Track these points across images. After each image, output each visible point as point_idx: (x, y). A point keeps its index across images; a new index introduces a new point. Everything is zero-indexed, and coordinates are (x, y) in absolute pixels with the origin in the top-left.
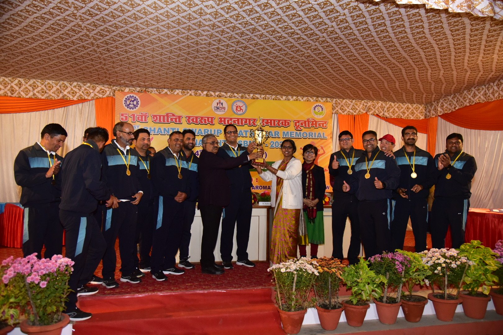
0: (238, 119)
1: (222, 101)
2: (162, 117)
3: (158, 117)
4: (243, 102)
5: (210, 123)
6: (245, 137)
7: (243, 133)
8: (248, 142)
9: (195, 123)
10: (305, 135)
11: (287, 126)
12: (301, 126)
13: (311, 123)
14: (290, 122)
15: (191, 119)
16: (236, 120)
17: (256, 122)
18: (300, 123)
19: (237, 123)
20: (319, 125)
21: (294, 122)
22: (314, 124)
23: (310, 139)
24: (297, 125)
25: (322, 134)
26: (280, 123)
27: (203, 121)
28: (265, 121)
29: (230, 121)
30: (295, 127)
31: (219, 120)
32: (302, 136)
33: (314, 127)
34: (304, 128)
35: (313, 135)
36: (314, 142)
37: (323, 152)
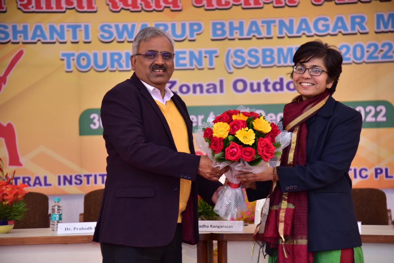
5: (171, 6)
6: (267, 38)
7: (261, 29)
8: (276, 52)
9: (130, 8)
19: (242, 1)
27: (152, 1)
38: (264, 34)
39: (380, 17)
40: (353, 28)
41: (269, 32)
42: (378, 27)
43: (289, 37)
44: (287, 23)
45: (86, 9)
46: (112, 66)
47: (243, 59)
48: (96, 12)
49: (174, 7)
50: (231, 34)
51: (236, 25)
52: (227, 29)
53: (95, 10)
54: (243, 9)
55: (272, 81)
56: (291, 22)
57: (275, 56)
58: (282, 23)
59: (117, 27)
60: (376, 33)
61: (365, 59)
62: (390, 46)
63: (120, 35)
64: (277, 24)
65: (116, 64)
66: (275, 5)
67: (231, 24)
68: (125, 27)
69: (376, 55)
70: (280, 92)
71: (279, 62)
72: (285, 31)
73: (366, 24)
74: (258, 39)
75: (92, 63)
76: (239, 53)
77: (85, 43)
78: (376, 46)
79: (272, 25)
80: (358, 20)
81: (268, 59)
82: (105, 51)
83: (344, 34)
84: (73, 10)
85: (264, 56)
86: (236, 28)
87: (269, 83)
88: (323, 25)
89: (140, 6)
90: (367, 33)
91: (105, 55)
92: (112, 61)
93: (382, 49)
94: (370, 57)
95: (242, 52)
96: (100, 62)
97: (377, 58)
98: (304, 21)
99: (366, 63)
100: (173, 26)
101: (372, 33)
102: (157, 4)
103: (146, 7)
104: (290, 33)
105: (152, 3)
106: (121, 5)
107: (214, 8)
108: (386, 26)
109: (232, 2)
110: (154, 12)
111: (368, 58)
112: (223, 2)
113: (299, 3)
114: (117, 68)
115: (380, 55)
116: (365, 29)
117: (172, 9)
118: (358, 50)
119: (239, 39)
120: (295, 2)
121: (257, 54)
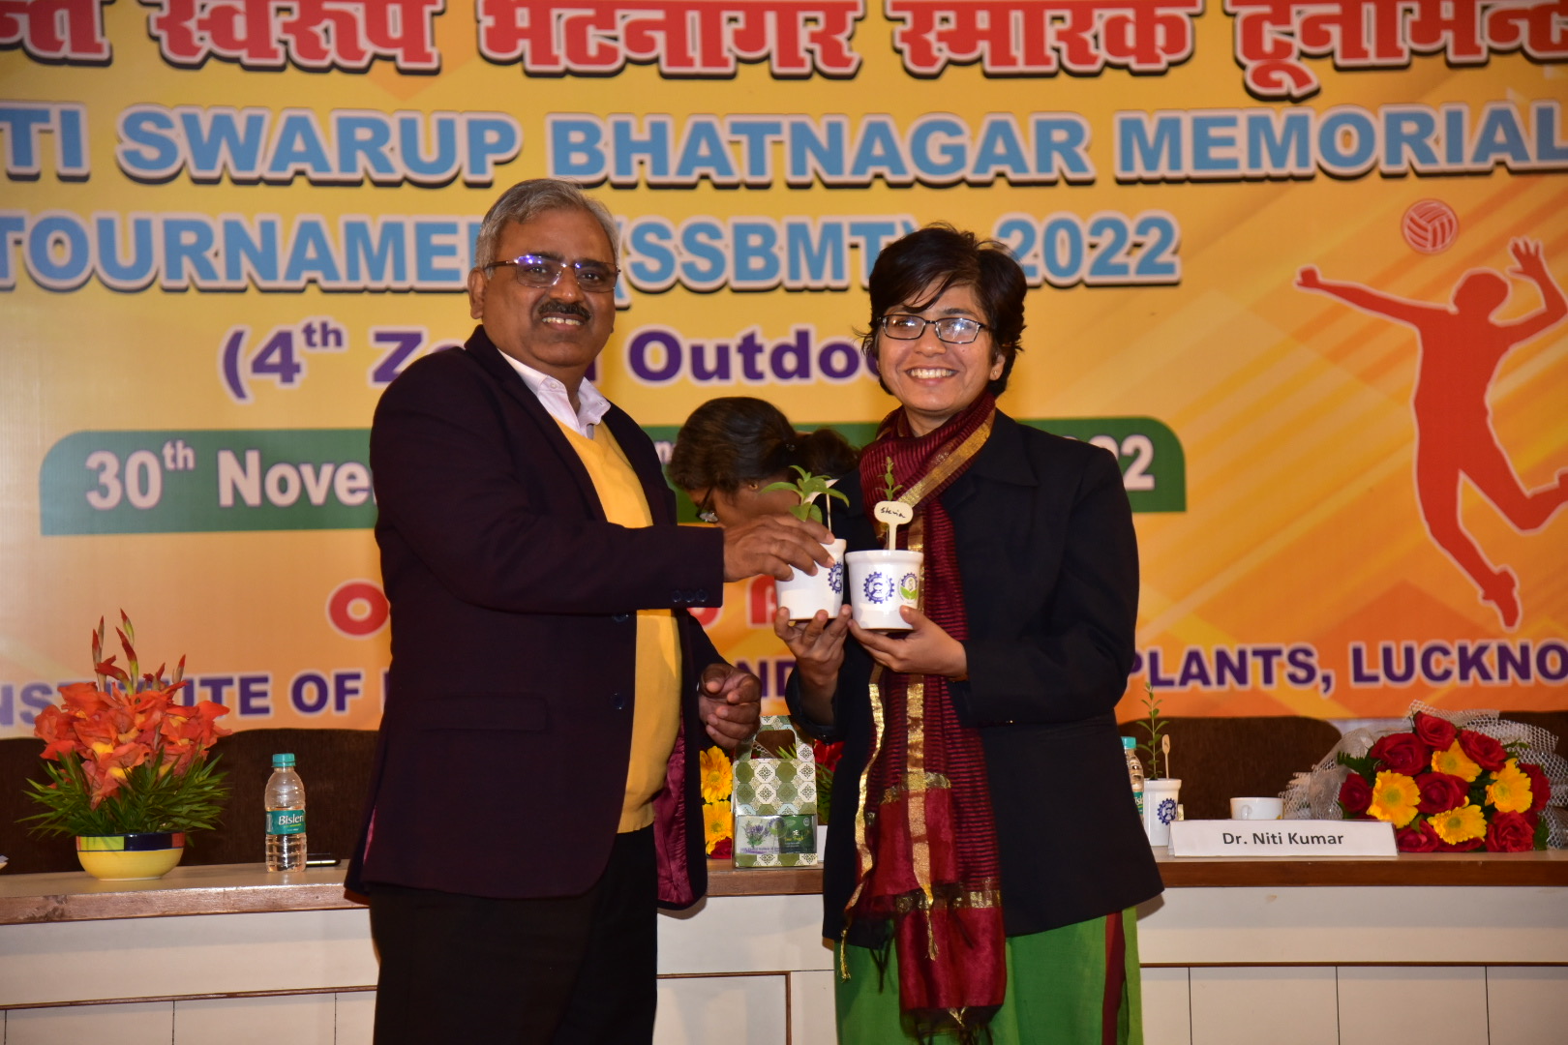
0: (675, 11)
5: (399, 53)
6: (751, 187)
7: (728, 150)
8: (782, 239)
9: (243, 54)
10: (1347, 145)
11: (1165, 58)
12: (1303, 55)
13: (1410, 18)
14: (1192, 16)
15: (206, 15)
16: (654, 25)
17: (850, 38)
18: (1296, 25)
19: (661, 49)
20: (1494, 36)
21: (1229, 20)
22: (1447, 25)
23: (1402, 176)
24: (1268, 46)
25: (1527, 128)
26: (1088, 36)
27: (325, 33)
28: (945, 20)
29: (591, 30)
30: (1243, 67)
31: (488, 21)
32: (1315, 154)
33: (1440, 59)
34: (1338, 69)
35: (1437, 141)
36: (1444, 213)
37: (1541, 306)
38: (741, 172)
39: (1131, 129)
40: (1044, 164)
41: (757, 163)
42: (1127, 163)
43: (829, 186)
44: (822, 135)
45: (66, 51)
46: (174, 271)
47: (666, 259)
48: (107, 63)
49: (407, 59)
50: (623, 166)
51: (640, 133)
52: (607, 146)
53: (104, 56)
54: (665, 76)
55: (768, 343)
56: (835, 130)
57: (781, 250)
58: (802, 136)
59: (191, 122)
60: (1121, 182)
61: (1084, 272)
62: (1166, 229)
63: (205, 154)
64: (786, 135)
65: (187, 265)
66: (778, 70)
67: (622, 130)
68: (222, 124)
69: (1119, 258)
70: (795, 381)
71: (794, 273)
72: (812, 162)
73: (1087, 149)
74: (718, 187)
75: (94, 259)
76: (651, 238)
77: (63, 179)
78: (1119, 229)
79: (769, 139)
80: (1059, 136)
81: (756, 263)
82: (143, 215)
83: (1014, 184)
84: (18, 53)
85: (742, 252)
86: (641, 147)
87: (760, 349)
88: (945, 150)
89: (281, 49)
90: (1089, 183)
91: (142, 228)
92: (174, 251)
93: (1139, 239)
94: (1100, 266)
95: (663, 232)
96: (126, 255)
97: (1123, 269)
98: (877, 131)
99: (1089, 286)
100: (409, 128)
101: (1105, 185)
102: (347, 45)
103: (302, 52)
104: (830, 172)
105: (328, 41)
106: (206, 43)
107: (559, 68)
108: (1151, 162)
109: (623, 51)
110: (335, 73)
111: (1094, 271)
112: (592, 51)
113: (860, 64)
114: (191, 279)
115: (1133, 261)
116: (1083, 168)
117: (403, 65)
118: (1063, 241)
119: (652, 186)
120: (847, 62)
121: (717, 244)
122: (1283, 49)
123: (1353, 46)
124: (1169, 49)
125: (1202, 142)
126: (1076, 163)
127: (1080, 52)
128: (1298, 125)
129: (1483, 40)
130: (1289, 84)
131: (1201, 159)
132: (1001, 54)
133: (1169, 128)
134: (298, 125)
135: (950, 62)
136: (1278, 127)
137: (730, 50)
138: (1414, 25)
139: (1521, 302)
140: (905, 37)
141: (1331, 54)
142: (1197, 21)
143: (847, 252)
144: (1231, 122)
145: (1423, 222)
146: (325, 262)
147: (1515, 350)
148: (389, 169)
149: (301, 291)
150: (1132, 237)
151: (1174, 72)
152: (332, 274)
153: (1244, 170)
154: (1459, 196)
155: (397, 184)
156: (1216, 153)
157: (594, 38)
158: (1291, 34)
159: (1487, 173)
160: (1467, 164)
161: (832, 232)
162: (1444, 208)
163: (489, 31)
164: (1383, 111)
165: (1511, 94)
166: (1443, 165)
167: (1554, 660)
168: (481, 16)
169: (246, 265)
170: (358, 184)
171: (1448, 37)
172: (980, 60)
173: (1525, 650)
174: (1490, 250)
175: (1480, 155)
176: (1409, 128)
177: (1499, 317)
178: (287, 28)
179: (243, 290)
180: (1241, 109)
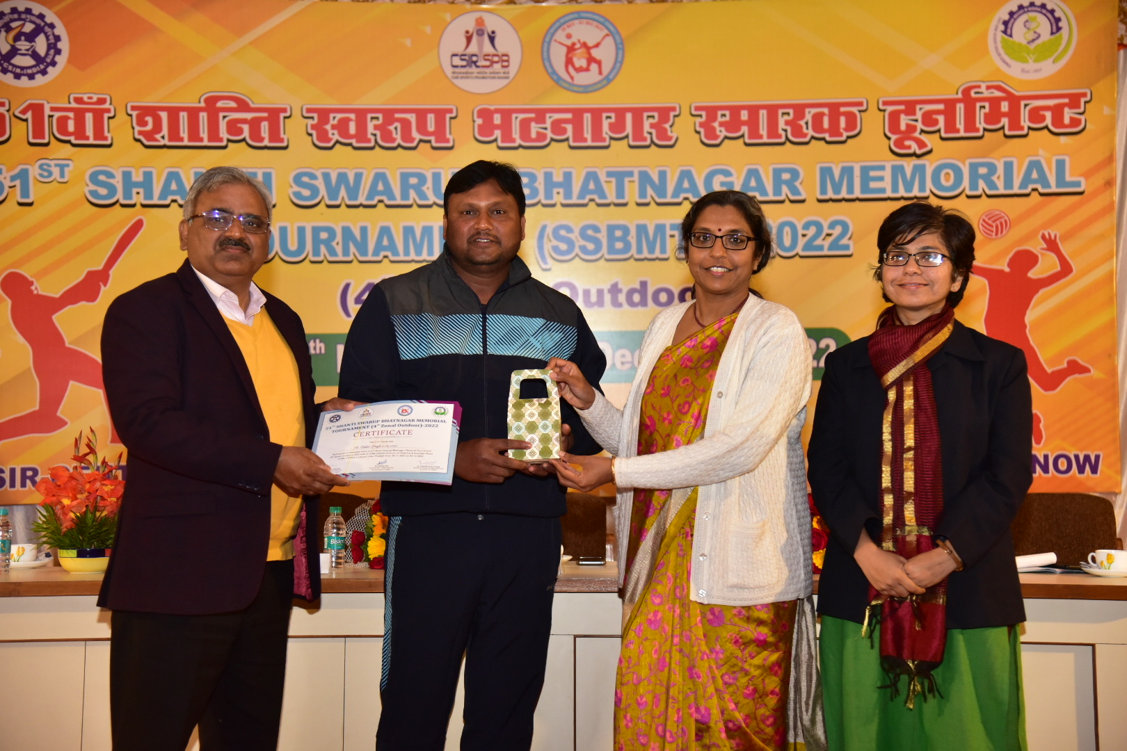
0: (578, 113)
1: (491, 23)
2: (183, 116)
3: (164, 116)
4: (603, 22)
5: (432, 138)
6: (617, 205)
7: (605, 186)
8: (633, 232)
9: (354, 142)
10: (947, 180)
11: (845, 134)
12: (922, 131)
13: (983, 111)
14: (860, 111)
15: (335, 122)
16: (566, 121)
17: (671, 126)
18: (919, 115)
19: (570, 134)
20: (1031, 120)
21: (882, 113)
22: (1005, 115)
23: (979, 197)
24: (903, 127)
25: (1050, 169)
26: (802, 123)
27: (396, 130)
28: (724, 115)
29: (533, 125)
30: (889, 138)
31: (479, 121)
32: (929, 185)
33: (1001, 133)
34: (942, 139)
35: (998, 178)
36: (1003, 217)
37: (1059, 268)
38: (611, 197)
39: (826, 172)
40: (777, 191)
41: (620, 192)
42: (823, 191)
43: (659, 204)
44: (655, 178)
45: (266, 143)
46: (316, 252)
47: (571, 244)
48: (286, 148)
49: (437, 142)
50: (548, 195)
51: (558, 177)
52: (540, 185)
53: (284, 144)
54: (572, 148)
55: (625, 288)
56: (662, 175)
57: (632, 238)
58: (645, 178)
59: (326, 177)
60: (820, 201)
61: (799, 249)
62: (845, 226)
63: (333, 193)
64: (636, 178)
65: (323, 249)
66: (632, 143)
67: (548, 176)
68: (342, 177)
69: (819, 242)
70: (640, 309)
71: (640, 251)
72: (650, 191)
73: (801, 183)
74: (599, 205)
76: (563, 233)
78: (819, 226)
79: (627, 180)
80: (786, 176)
81: (619, 245)
82: (301, 224)
84: (243, 144)
85: (611, 238)
86: (559, 185)
87: (620, 291)
89: (373, 138)
90: (803, 201)
91: (301, 231)
92: (317, 242)
93: (830, 232)
94: (808, 246)
95: (569, 229)
96: (293, 245)
97: (821, 248)
98: (686, 175)
99: (802, 257)
101: (811, 202)
102: (407, 136)
103: (383, 139)
104: (660, 197)
105: (397, 134)
106: (335, 136)
107: (516, 145)
108: (837, 189)
109: (550, 134)
110: (400, 150)
111: (804, 249)
112: (534, 135)
113: (677, 139)
114: (325, 256)
115: (826, 244)
116: (799, 194)
117: (434, 144)
118: (787, 233)
119: (564, 205)
120: (670, 139)
121: (598, 235)
122: (911, 128)
123: (951, 126)
124: (846, 130)
125: (865, 179)
126: (795, 191)
127: (798, 131)
128: (920, 170)
129: (1025, 123)
130: (914, 147)
131: (865, 188)
132: (754, 133)
133: (847, 171)
134: (380, 177)
135: (726, 138)
136: (908, 171)
137: (607, 133)
138: (986, 115)
139: (1046, 265)
140: (701, 125)
141: (939, 131)
142: (863, 114)
143: (668, 239)
144: (882, 168)
145: (990, 222)
146: (392, 247)
147: (1042, 292)
148: (426, 198)
149: (380, 262)
150: (826, 231)
151: (850, 141)
152: (396, 253)
153: (889, 194)
154: (1011, 208)
155: (429, 206)
156: (873, 185)
157: (535, 129)
158: (916, 121)
159: (1027, 195)
160: (1016, 190)
161: (660, 229)
162: (1003, 215)
163: (480, 126)
164: (968, 162)
165: (1041, 152)
166: (1002, 191)
167: (1062, 463)
168: (476, 118)
169: (352, 249)
170: (410, 206)
171: (1005, 121)
172: (743, 136)
173: (1046, 457)
174: (1029, 237)
175: (1023, 186)
176: (983, 171)
177: (1033, 274)
178: (376, 127)
179: (350, 262)
180: (888, 161)
